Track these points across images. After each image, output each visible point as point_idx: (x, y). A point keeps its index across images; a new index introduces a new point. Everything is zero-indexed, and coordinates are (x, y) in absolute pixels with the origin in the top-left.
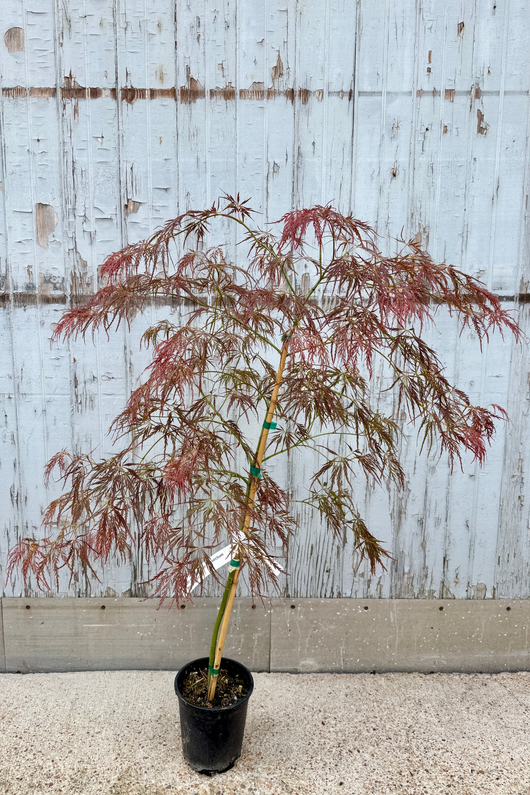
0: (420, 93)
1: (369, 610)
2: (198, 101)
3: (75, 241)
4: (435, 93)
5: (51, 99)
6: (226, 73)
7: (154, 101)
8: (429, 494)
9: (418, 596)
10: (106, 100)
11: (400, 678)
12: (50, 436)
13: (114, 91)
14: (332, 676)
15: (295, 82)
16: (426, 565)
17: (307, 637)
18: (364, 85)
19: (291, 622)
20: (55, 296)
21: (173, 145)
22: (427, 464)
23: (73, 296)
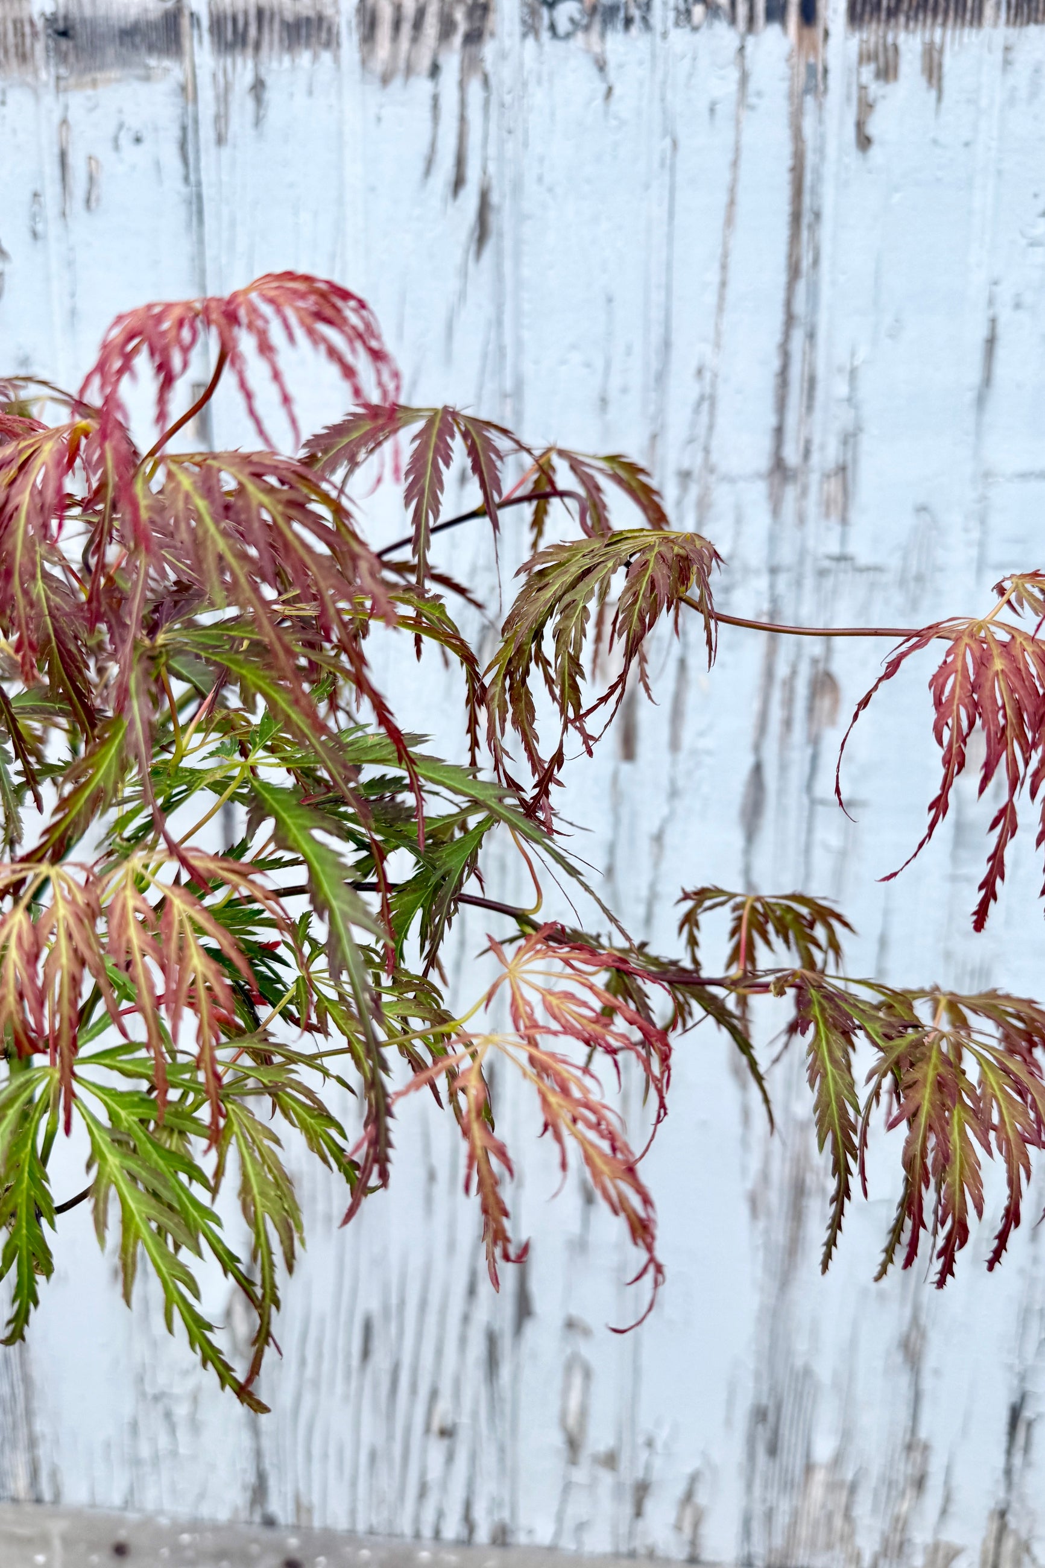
16: (920, 1436)
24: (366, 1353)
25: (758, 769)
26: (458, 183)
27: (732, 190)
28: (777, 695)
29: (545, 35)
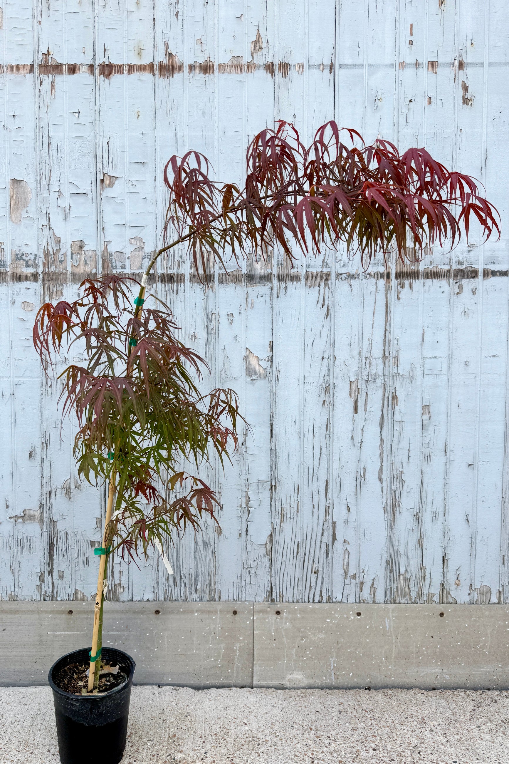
0: (402, 65)
1: (362, 616)
2: (176, 75)
3: (49, 217)
4: (417, 65)
5: (28, 75)
6: (204, 47)
7: (132, 76)
8: (425, 485)
9: (415, 601)
10: (83, 75)
11: (399, 694)
12: (17, 422)
13: (91, 66)
14: (323, 692)
15: (274, 56)
16: (424, 565)
17: (294, 647)
18: (344, 58)
19: (276, 630)
20: (27, 274)
21: (151, 119)
22: (422, 452)
23: (46, 273)
24: (298, 553)
25: (383, 414)
26: (323, 305)
27: (375, 307)
28: (386, 400)
29: (340, 280)
